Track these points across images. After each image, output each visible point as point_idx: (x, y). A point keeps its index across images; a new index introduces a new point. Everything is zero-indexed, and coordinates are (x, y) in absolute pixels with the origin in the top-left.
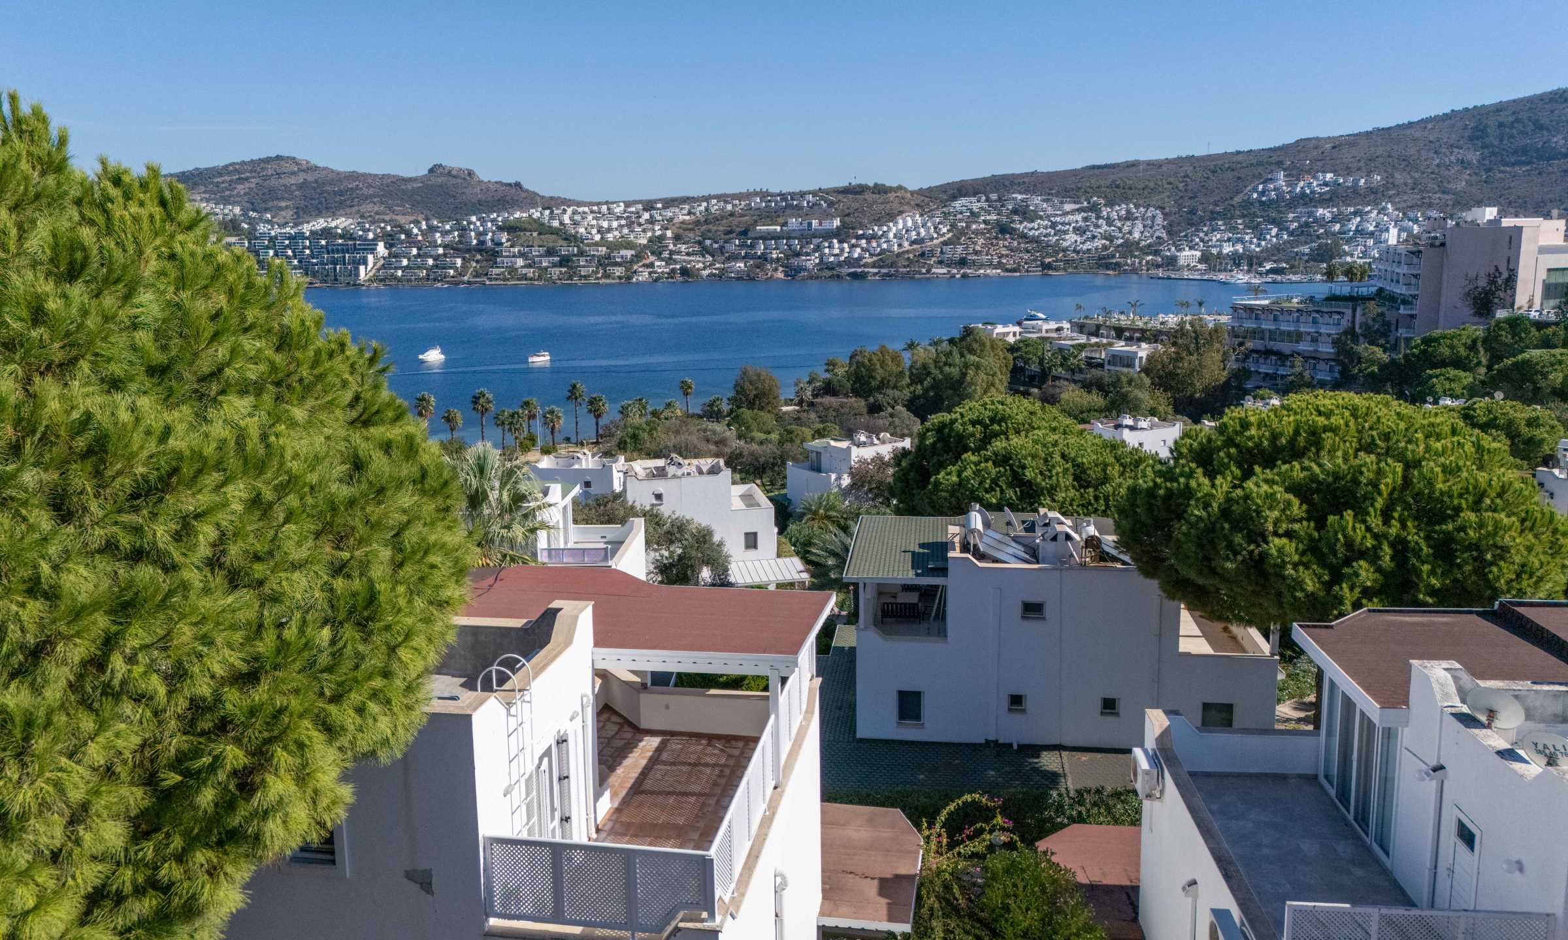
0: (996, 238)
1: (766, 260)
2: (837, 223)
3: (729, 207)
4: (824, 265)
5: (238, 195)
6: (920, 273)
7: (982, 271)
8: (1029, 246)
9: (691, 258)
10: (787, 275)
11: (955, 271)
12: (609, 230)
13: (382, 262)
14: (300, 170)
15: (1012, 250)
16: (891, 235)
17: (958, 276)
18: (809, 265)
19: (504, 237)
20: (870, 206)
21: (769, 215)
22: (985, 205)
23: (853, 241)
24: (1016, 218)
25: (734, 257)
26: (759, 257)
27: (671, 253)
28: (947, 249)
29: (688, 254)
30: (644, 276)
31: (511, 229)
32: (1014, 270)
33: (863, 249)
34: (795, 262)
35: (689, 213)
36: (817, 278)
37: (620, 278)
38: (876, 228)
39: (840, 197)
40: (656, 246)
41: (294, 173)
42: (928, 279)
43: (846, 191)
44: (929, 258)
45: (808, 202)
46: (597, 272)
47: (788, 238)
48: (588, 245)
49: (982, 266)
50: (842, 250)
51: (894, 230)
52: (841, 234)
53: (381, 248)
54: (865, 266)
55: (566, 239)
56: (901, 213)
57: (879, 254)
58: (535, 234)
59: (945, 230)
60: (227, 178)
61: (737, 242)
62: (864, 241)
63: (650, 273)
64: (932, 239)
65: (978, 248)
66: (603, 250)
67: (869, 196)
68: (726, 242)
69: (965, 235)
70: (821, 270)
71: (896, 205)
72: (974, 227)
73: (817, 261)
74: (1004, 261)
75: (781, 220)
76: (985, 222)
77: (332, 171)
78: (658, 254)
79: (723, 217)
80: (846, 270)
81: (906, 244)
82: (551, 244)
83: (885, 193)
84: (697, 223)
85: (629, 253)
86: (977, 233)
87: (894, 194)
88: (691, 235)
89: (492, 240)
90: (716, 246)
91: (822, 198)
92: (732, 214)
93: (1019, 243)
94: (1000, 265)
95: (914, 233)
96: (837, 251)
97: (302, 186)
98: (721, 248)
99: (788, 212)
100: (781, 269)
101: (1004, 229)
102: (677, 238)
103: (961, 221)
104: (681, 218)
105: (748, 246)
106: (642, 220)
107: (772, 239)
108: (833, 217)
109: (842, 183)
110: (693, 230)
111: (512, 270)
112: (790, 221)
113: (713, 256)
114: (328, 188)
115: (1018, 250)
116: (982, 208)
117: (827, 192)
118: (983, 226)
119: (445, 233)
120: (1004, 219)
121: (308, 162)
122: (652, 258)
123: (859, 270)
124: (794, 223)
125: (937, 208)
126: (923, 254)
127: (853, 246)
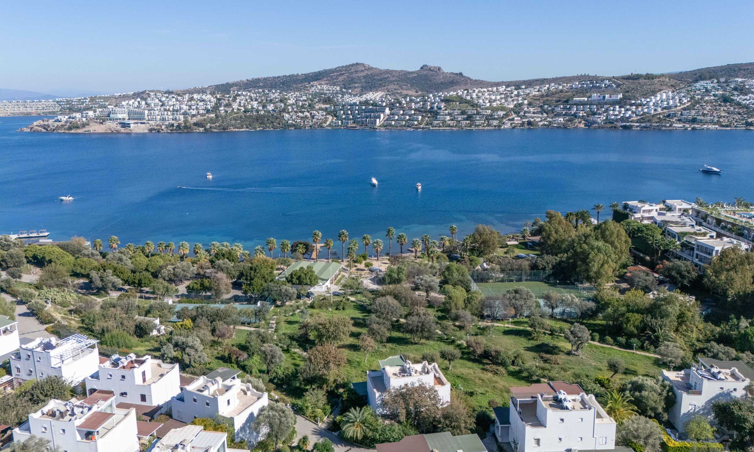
0: (720, 105)
1: (576, 117)
2: (620, 96)
3: (561, 87)
4: (608, 121)
5: (340, 81)
6: (665, 126)
7: (705, 126)
8: (741, 111)
9: (535, 115)
10: (586, 126)
11: (688, 126)
12: (495, 101)
13: (387, 117)
14: (365, 69)
15: (728, 113)
16: (651, 104)
17: (689, 129)
18: (599, 120)
19: (443, 105)
20: (642, 87)
21: (582, 92)
22: (716, 85)
23: (628, 107)
24: (736, 93)
25: (559, 115)
26: (573, 115)
27: (525, 112)
28: (685, 112)
29: (534, 113)
30: (508, 125)
31: (447, 101)
32: (727, 126)
33: (633, 112)
34: (591, 118)
35: (539, 91)
36: (602, 128)
37: (495, 126)
38: (643, 100)
39: (624, 81)
40: (518, 109)
41: (362, 71)
42: (670, 130)
43: (628, 78)
44: (672, 118)
45: (605, 85)
46: (484, 124)
47: (590, 105)
48: (482, 109)
49: (706, 123)
50: (620, 112)
51: (654, 101)
52: (621, 103)
53: (387, 111)
54: (631, 122)
55: (472, 106)
56: (660, 90)
57: (641, 115)
58: (458, 103)
59: (686, 101)
60: (336, 74)
61: (562, 106)
62: (634, 107)
63: (511, 124)
64: (676, 106)
65: (706, 112)
66: (489, 112)
67: (642, 81)
68: (556, 106)
69: (699, 103)
70: (606, 123)
71: (658, 86)
72: (707, 98)
73: (604, 118)
74: (721, 120)
75: (588, 95)
76: (714, 95)
77: (379, 70)
78: (517, 113)
79: (556, 93)
80: (620, 124)
81: (659, 110)
82: (464, 109)
83: (653, 79)
84: (542, 96)
85: (501, 113)
86: (706, 102)
87: (657, 79)
88: (538, 102)
89: (437, 107)
90: (550, 108)
91: (614, 82)
92: (561, 91)
93: (735, 108)
94: (718, 123)
95: (666, 103)
96: (617, 113)
97: (364, 77)
98: (553, 110)
99: (593, 90)
100: (583, 122)
101: (726, 100)
102: (530, 104)
103: (698, 95)
104: (534, 93)
105: (567, 109)
106: (513, 95)
107: (581, 105)
108: (619, 93)
109: (628, 73)
110: (539, 100)
111: (444, 121)
112: (593, 95)
113: (547, 114)
114: (375, 77)
115: (733, 113)
116: (713, 87)
117: (617, 78)
118: (712, 98)
119: (416, 103)
120: (728, 94)
121: (369, 66)
122: (514, 115)
123: (628, 124)
124: (595, 96)
125: (684, 87)
126: (669, 116)
127: (628, 110)
